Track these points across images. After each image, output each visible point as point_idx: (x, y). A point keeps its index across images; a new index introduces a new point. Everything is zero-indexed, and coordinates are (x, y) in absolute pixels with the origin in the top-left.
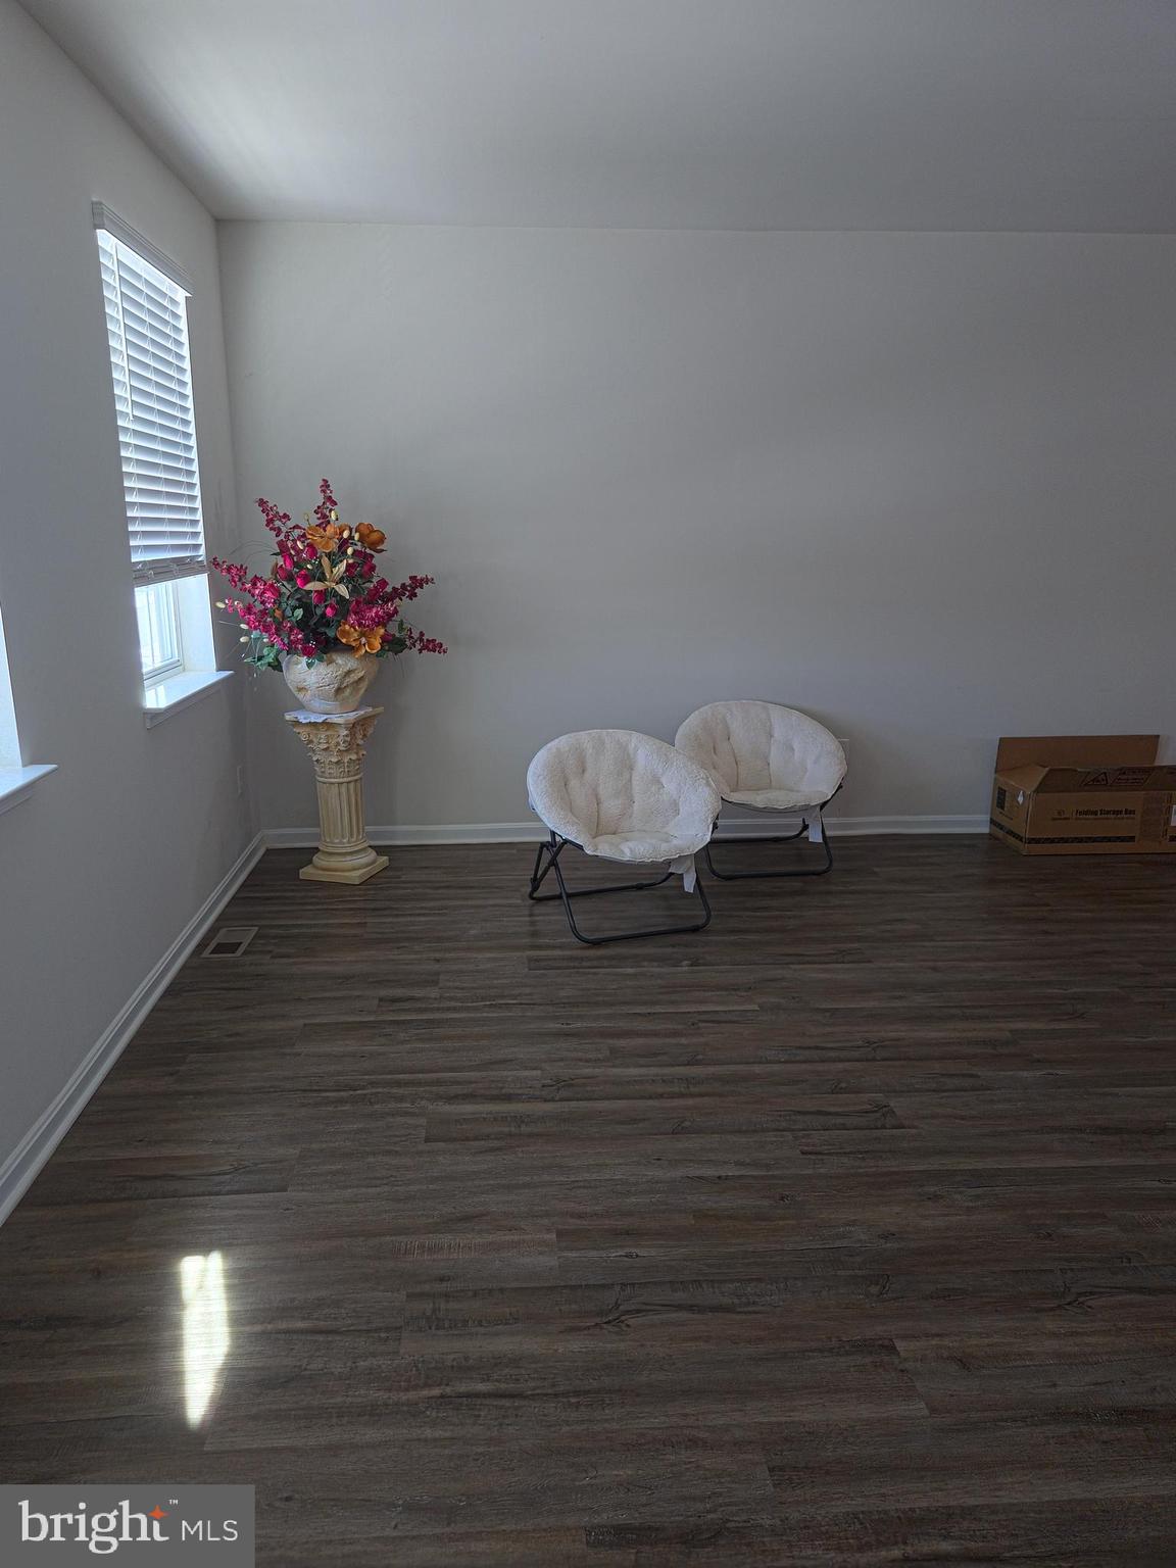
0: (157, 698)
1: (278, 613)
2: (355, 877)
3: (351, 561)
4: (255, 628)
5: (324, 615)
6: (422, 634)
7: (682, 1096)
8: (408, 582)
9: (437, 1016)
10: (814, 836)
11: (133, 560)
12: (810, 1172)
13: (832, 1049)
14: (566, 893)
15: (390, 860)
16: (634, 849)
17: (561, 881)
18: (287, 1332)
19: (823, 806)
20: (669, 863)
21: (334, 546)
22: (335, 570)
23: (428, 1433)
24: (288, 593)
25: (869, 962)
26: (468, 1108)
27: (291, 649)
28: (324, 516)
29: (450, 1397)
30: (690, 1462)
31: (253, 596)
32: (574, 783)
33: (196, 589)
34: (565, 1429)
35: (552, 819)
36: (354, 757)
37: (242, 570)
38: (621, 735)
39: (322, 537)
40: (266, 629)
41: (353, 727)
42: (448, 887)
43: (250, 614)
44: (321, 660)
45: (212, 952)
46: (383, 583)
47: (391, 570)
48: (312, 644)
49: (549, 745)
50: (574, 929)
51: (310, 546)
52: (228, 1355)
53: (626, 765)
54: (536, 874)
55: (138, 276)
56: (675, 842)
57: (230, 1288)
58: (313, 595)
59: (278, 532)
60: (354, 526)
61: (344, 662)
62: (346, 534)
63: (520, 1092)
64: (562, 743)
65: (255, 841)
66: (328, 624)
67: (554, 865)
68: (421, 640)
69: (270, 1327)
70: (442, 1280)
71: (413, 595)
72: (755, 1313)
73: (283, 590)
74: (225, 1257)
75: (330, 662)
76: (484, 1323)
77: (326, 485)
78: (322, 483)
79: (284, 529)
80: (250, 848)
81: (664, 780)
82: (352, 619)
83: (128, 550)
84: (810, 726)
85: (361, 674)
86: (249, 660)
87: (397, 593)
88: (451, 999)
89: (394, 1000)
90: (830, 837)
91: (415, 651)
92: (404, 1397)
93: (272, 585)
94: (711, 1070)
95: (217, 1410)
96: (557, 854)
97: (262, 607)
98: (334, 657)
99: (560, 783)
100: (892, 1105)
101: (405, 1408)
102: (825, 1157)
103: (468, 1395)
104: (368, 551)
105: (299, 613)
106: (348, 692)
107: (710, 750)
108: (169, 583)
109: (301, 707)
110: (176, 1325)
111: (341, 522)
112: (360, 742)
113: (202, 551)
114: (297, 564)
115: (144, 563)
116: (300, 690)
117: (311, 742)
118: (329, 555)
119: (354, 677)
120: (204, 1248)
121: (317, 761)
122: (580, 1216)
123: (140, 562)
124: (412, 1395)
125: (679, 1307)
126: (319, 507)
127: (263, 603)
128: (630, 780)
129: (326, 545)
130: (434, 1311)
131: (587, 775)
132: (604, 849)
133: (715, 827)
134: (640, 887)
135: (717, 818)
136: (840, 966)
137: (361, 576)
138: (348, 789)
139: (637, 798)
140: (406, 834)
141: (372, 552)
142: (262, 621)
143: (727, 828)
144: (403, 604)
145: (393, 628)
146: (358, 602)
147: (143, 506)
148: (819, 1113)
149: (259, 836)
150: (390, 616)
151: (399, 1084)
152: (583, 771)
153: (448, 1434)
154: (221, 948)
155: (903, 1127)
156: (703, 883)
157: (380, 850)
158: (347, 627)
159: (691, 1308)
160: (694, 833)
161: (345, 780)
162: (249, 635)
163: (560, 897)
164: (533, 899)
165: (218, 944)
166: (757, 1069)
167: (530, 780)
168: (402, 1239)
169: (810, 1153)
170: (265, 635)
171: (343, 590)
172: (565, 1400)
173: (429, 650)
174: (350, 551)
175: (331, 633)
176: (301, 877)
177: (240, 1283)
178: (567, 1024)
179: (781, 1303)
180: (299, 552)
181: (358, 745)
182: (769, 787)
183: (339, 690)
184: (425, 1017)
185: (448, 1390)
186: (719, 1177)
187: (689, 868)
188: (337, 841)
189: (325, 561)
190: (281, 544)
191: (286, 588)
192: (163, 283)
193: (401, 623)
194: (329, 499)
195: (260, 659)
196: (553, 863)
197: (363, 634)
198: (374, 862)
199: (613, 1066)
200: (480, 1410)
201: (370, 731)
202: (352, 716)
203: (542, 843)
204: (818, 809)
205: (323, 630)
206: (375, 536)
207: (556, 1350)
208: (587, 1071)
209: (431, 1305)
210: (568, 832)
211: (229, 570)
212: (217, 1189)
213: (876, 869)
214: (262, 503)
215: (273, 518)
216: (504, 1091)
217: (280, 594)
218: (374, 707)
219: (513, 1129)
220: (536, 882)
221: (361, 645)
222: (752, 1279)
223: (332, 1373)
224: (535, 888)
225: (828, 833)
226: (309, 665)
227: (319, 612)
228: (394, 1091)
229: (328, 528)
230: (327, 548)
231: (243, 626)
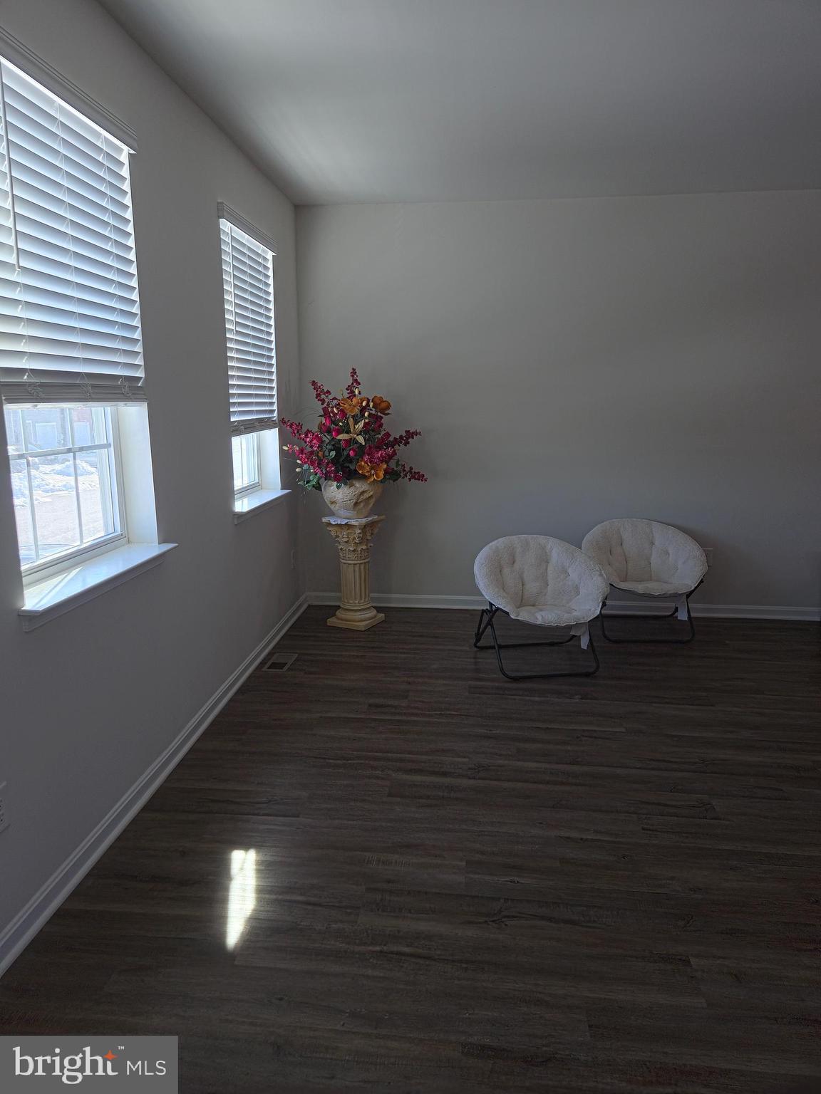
0: (242, 505)
1: (320, 454)
2: (362, 626)
3: (367, 421)
4: (306, 463)
5: (348, 455)
6: (411, 468)
7: (562, 783)
8: (404, 434)
9: (404, 718)
10: (682, 615)
11: (232, 420)
12: (646, 841)
13: (676, 762)
14: (498, 645)
15: (385, 616)
16: (544, 616)
17: (495, 638)
18: (290, 901)
19: (689, 595)
20: (569, 627)
21: (357, 410)
22: (357, 427)
23: (370, 972)
24: (328, 441)
25: (712, 706)
26: (418, 778)
27: (327, 477)
28: (353, 392)
29: (386, 953)
30: (536, 1014)
31: (306, 442)
32: (506, 571)
33: (271, 437)
34: (456, 982)
35: (490, 595)
36: (364, 547)
37: (300, 426)
38: (542, 539)
39: (350, 405)
40: (312, 463)
41: (364, 528)
42: (421, 636)
43: (302, 454)
44: (346, 484)
45: (268, 668)
46: (388, 435)
47: (393, 426)
48: (340, 474)
49: (490, 544)
50: (502, 669)
51: (342, 411)
52: (254, 910)
53: (544, 560)
54: (479, 630)
55: (244, 245)
56: (575, 613)
57: (258, 871)
58: (342, 443)
59: (323, 401)
60: (371, 399)
61: (360, 486)
62: (364, 404)
63: (453, 771)
64: (500, 543)
65: (302, 599)
66: (351, 462)
67: (490, 625)
68: (411, 472)
69: (280, 897)
70: (389, 881)
71: (407, 443)
72: (594, 927)
73: (324, 439)
74: (258, 852)
75: (352, 485)
76: (412, 911)
77: (354, 372)
78: (352, 371)
79: (327, 400)
80: (297, 604)
81: (570, 571)
82: (366, 458)
83: (229, 414)
84: (681, 537)
85: (371, 493)
86: (301, 483)
87: (397, 441)
88: (416, 708)
89: (377, 706)
90: (694, 618)
91: (407, 479)
92: (358, 949)
93: (317, 436)
94: (586, 769)
95: (244, 941)
96: (492, 617)
97: (310, 449)
98: (354, 482)
99: (497, 570)
100: (714, 804)
101: (357, 956)
102: (658, 833)
103: (398, 953)
104: (379, 414)
105: (333, 453)
106: (362, 504)
107: (607, 552)
108: (255, 434)
109: (332, 514)
110: (226, 889)
111: (362, 396)
112: (369, 538)
113: (275, 414)
114: (334, 421)
115: (238, 422)
116: (332, 503)
117: (337, 536)
118: (353, 417)
119: (366, 495)
120: (246, 846)
121: (341, 549)
122: (482, 853)
123: (236, 421)
124: (362, 948)
125: (542, 918)
126: (349, 386)
127: (312, 447)
128: (547, 569)
129: (351, 411)
130: (382, 900)
131: (515, 565)
132: (524, 615)
133: (604, 605)
134: (552, 644)
135: (606, 599)
136: (691, 707)
137: (373, 431)
138: (360, 569)
139: (551, 582)
140: (399, 600)
141: (382, 415)
142: (310, 458)
143: (613, 607)
144: (400, 448)
145: (393, 464)
146: (370, 448)
147: (239, 386)
148: (659, 804)
149: (304, 597)
150: (391, 457)
151: (375, 759)
152: (514, 562)
153: (382, 975)
154: (274, 666)
155: (720, 819)
156: (595, 644)
157: (379, 610)
158: (363, 463)
159: (550, 919)
160: (588, 607)
161: (358, 562)
162: (303, 467)
163: (493, 647)
164: (476, 647)
165: (273, 663)
166: (619, 771)
167: (476, 567)
168: (367, 854)
169: (647, 830)
170: (312, 467)
171: (361, 439)
172: (459, 964)
173: (416, 479)
174: (366, 414)
175: (352, 467)
176: (328, 624)
177: (265, 869)
178: (490, 730)
179: (613, 924)
180: (335, 415)
181: (367, 540)
182: (650, 579)
183: (356, 504)
184: (397, 718)
185: (385, 948)
186: (582, 839)
187: (585, 633)
188: (351, 602)
189: (351, 421)
190: (325, 410)
191: (326, 438)
192: (258, 247)
193: (398, 461)
194: (356, 381)
195: (308, 482)
196: (490, 623)
197: (372, 468)
198: (375, 616)
199: (518, 761)
200: (403, 963)
201: (376, 531)
202: (364, 521)
203: (483, 610)
204: (685, 596)
205: (347, 464)
206: (383, 405)
207: (457, 934)
208: (501, 762)
209: (380, 897)
210: (500, 603)
211: (291, 426)
212: (256, 812)
213: (727, 642)
214: (314, 383)
215: (320, 393)
216: (442, 770)
217: (323, 442)
218: (378, 516)
219: (445, 794)
220: (479, 636)
221: (371, 475)
222: (595, 906)
223: (315, 929)
224: (478, 640)
225: (693, 615)
226: (338, 487)
227: (345, 453)
228: (371, 763)
229: (354, 399)
230: (352, 412)
231: (298, 461)
